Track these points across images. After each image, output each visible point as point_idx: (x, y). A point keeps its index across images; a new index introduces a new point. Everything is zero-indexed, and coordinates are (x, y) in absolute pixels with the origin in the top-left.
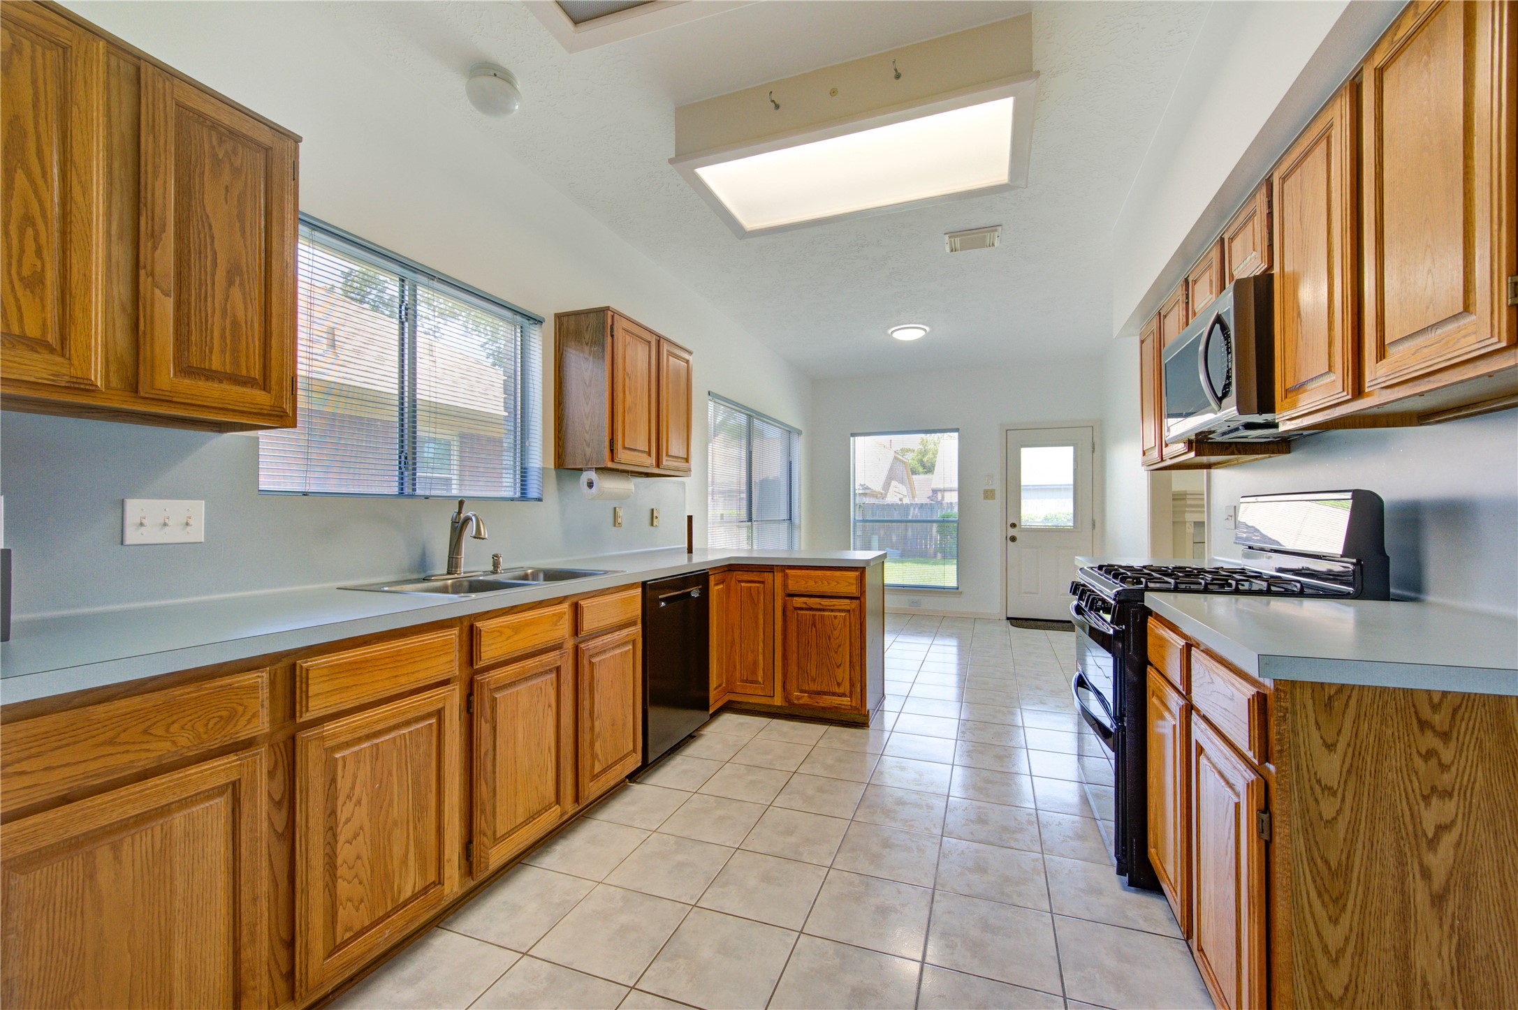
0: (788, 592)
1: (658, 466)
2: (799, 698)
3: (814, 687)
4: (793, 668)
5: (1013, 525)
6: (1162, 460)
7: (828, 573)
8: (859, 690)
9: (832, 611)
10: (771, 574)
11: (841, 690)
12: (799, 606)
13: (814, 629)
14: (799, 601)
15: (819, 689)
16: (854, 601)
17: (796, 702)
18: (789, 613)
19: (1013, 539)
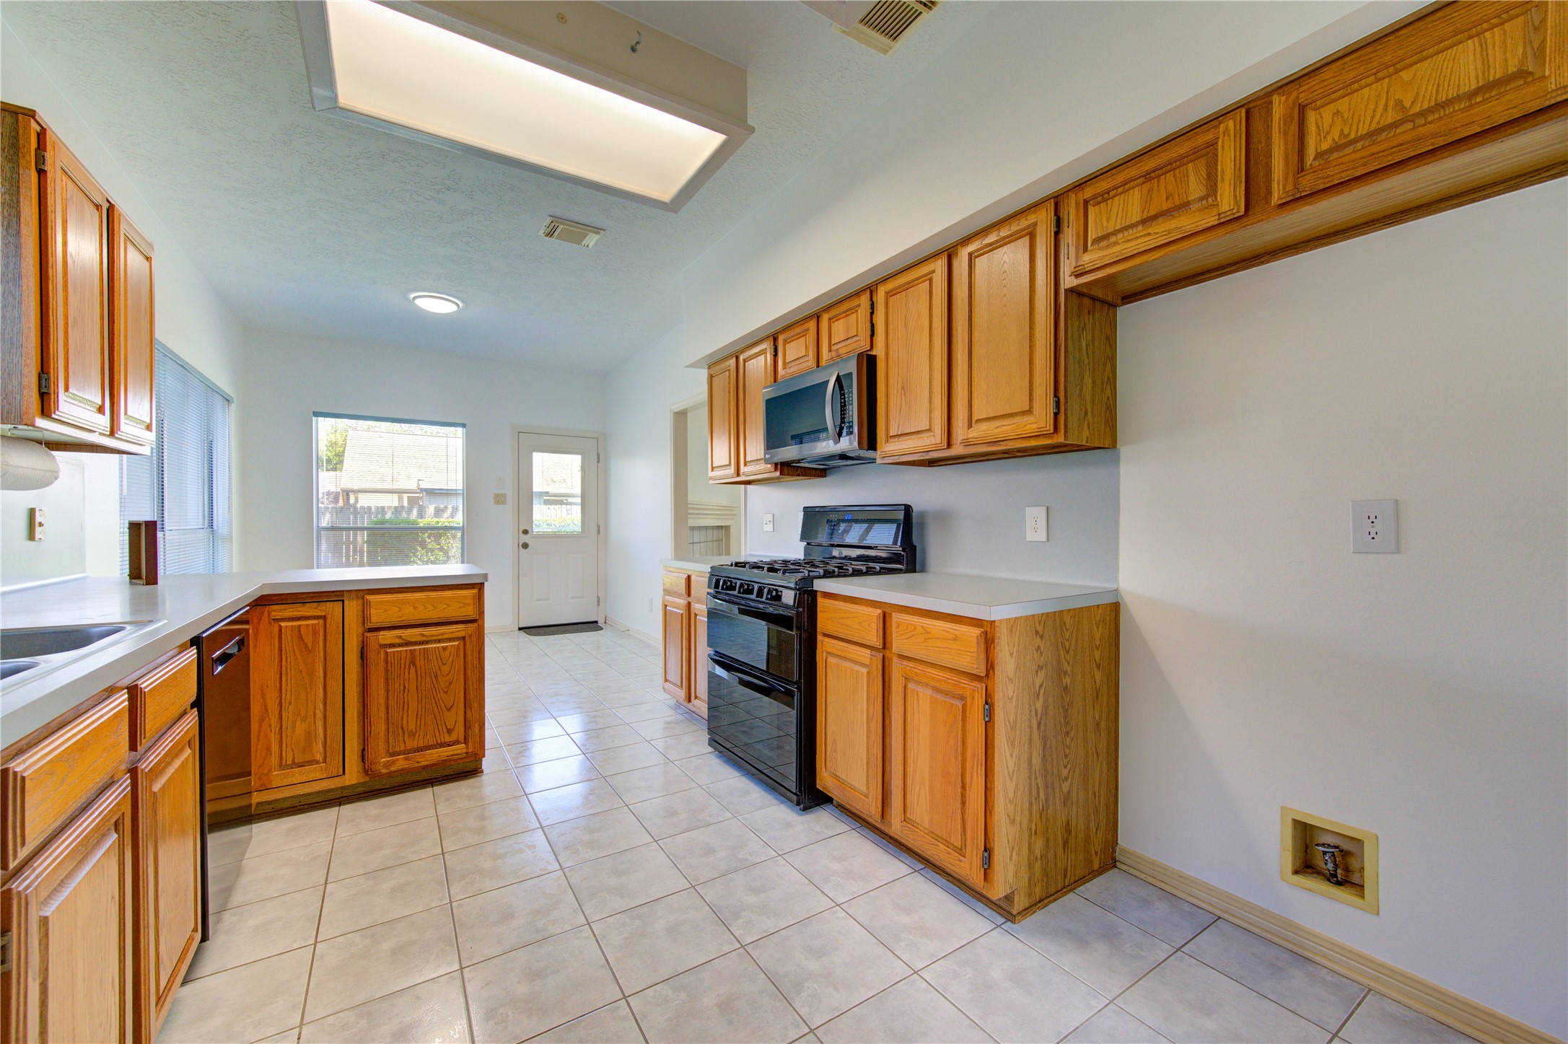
0: (370, 625)
1: (112, 434)
2: (387, 765)
3: (412, 744)
4: (379, 727)
5: (525, 532)
6: (738, 475)
7: (433, 594)
8: (477, 731)
9: (439, 641)
10: (338, 606)
11: (454, 737)
12: (388, 642)
13: (413, 669)
14: (387, 637)
15: (421, 744)
16: (469, 625)
17: (384, 771)
18: (372, 655)
19: (525, 546)
